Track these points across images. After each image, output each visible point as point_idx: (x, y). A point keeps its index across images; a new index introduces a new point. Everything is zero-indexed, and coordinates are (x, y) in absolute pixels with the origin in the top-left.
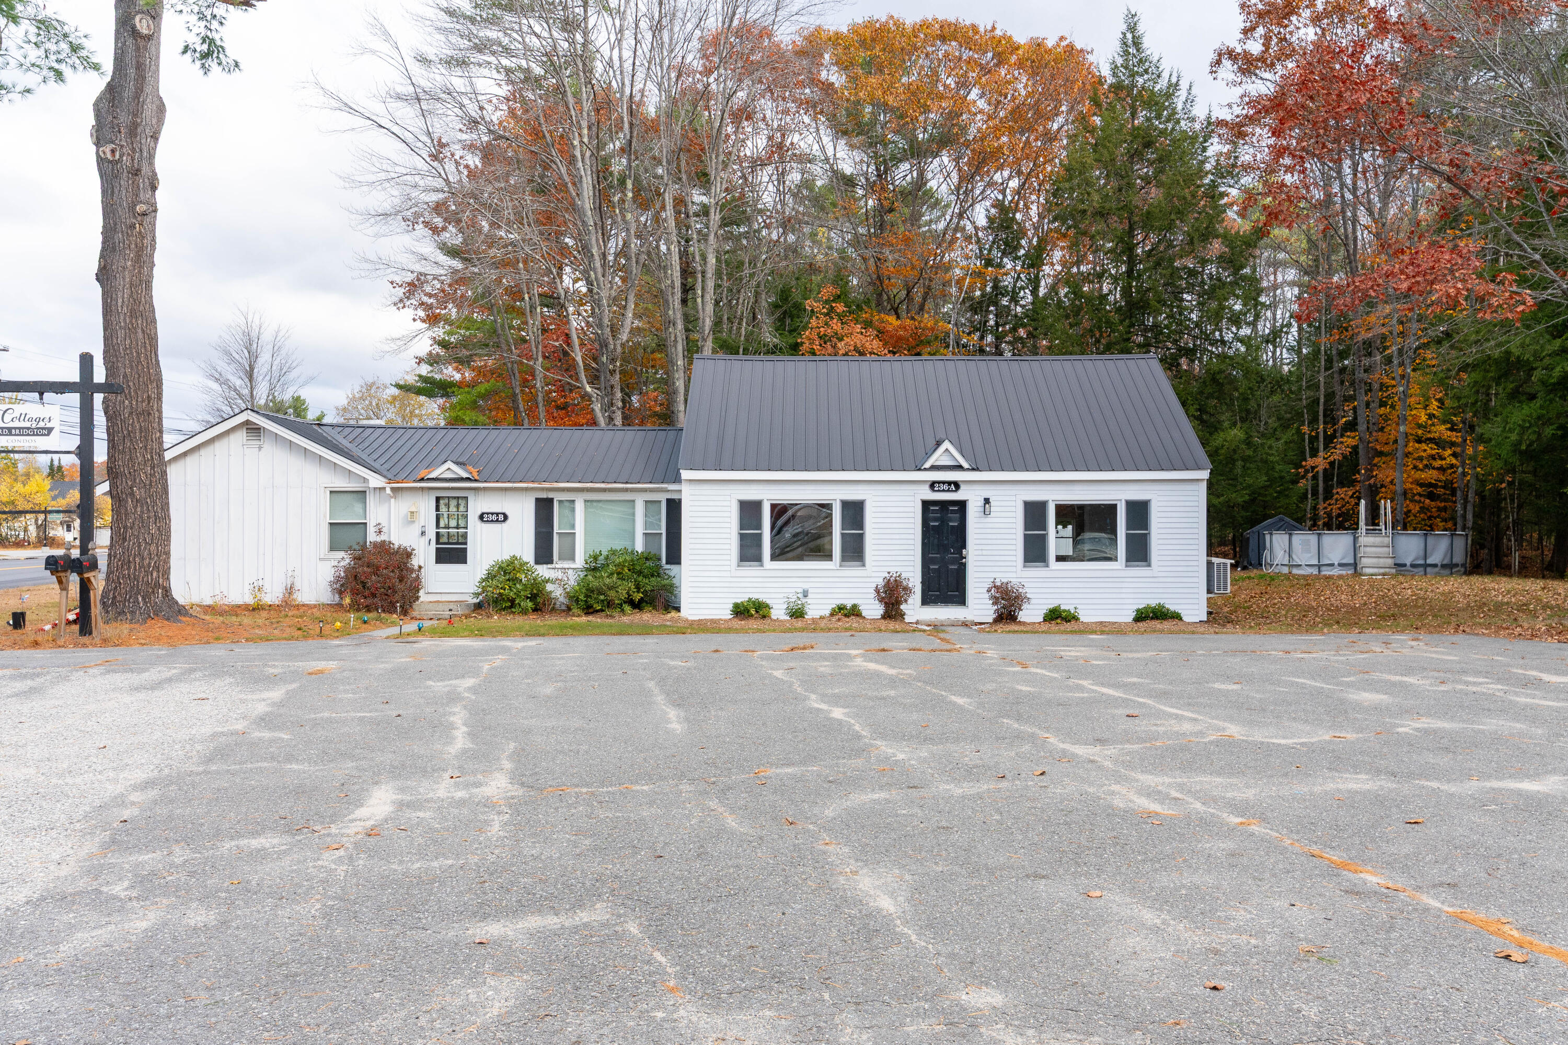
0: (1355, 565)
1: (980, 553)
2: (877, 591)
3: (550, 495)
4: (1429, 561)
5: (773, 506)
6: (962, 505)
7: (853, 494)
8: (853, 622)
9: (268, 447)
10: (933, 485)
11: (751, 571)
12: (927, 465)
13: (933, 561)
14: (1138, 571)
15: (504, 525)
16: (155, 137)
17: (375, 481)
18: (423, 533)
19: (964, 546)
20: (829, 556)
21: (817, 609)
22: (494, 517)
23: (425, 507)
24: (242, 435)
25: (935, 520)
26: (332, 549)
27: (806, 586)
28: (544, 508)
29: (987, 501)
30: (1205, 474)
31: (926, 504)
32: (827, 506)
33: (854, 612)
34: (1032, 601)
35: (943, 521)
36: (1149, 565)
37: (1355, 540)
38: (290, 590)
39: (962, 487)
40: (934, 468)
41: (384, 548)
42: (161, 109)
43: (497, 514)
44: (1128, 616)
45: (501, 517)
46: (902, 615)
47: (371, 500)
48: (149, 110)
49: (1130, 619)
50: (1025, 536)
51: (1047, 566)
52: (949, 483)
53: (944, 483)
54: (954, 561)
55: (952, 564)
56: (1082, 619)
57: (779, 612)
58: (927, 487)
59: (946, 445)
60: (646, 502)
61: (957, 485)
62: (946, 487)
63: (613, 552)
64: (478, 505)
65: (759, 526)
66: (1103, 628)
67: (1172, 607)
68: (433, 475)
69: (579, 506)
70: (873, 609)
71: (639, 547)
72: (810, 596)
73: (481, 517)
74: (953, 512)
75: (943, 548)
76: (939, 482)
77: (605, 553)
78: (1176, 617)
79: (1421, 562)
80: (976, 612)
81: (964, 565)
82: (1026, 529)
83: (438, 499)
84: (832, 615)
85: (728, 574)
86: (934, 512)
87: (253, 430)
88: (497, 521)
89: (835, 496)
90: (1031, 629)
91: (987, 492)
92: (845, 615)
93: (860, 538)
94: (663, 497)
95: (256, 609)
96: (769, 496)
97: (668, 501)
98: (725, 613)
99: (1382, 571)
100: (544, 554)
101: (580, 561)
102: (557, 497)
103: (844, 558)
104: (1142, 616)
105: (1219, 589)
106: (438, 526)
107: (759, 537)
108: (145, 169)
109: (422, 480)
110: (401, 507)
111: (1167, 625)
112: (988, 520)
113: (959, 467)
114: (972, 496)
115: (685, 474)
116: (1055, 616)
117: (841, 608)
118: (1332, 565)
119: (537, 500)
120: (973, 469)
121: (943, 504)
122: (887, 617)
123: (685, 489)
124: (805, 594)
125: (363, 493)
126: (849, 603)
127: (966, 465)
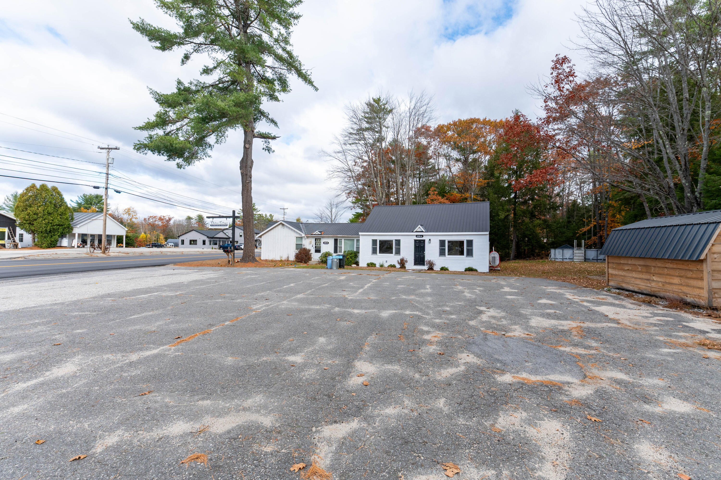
0: (573, 259)
1: (428, 252)
2: (399, 262)
5: (380, 241)
6: (424, 241)
7: (398, 238)
8: (393, 269)
9: (286, 229)
10: (416, 236)
11: (374, 256)
13: (417, 254)
14: (469, 258)
15: (328, 245)
16: (251, 168)
17: (304, 235)
18: (312, 246)
19: (424, 251)
20: (392, 253)
21: (386, 265)
23: (313, 241)
24: (281, 226)
25: (417, 244)
26: (296, 249)
27: (387, 260)
28: (336, 241)
29: (430, 240)
30: (488, 233)
31: (415, 241)
32: (392, 241)
33: (394, 266)
34: (438, 265)
35: (419, 245)
36: (473, 257)
37: (573, 251)
38: (288, 258)
39: (424, 236)
40: (416, 232)
41: (305, 249)
42: (252, 162)
45: (327, 243)
46: (405, 268)
47: (303, 239)
48: (249, 163)
49: (463, 271)
50: (440, 249)
51: (444, 256)
54: (422, 255)
56: (450, 270)
57: (378, 266)
59: (419, 226)
60: (357, 240)
61: (423, 236)
62: (420, 236)
63: (349, 251)
64: (323, 240)
65: (377, 246)
66: (455, 273)
67: (474, 267)
68: (314, 234)
69: (343, 241)
70: (398, 266)
71: (355, 250)
72: (388, 262)
73: (324, 243)
74: (422, 242)
75: (419, 251)
76: (418, 235)
78: (476, 270)
79: (596, 258)
80: (426, 267)
81: (425, 256)
82: (440, 247)
83: (315, 239)
84: (389, 267)
85: (369, 256)
86: (417, 242)
87: (283, 225)
89: (394, 238)
90: (437, 272)
91: (429, 238)
92: (392, 267)
93: (399, 249)
95: (281, 261)
96: (379, 238)
98: (366, 266)
99: (580, 260)
100: (336, 251)
101: (343, 253)
102: (338, 238)
103: (395, 254)
104: (467, 270)
106: (315, 245)
107: (376, 248)
108: (248, 174)
109: (312, 235)
110: (308, 241)
111: (474, 273)
112: (430, 245)
113: (422, 232)
114: (426, 239)
115: (360, 233)
116: (443, 269)
117: (391, 265)
118: (567, 259)
119: (335, 239)
120: (426, 232)
121: (420, 241)
122: (401, 268)
123: (361, 237)
124: (386, 262)
125: (302, 238)
126: (393, 264)
127: (424, 231)
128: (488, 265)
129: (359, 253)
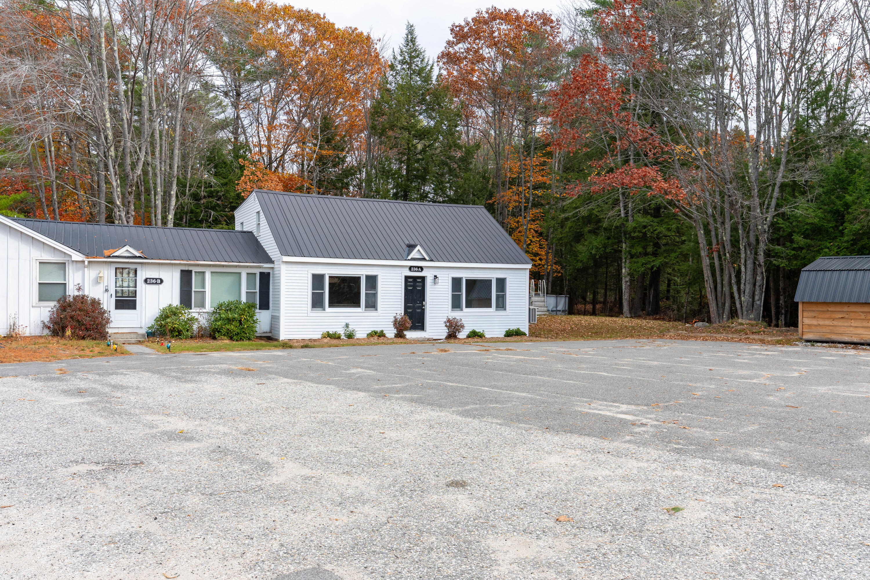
1: (432, 303)
3: (190, 268)
4: (558, 309)
5: (330, 277)
6: (423, 278)
7: (371, 272)
8: (382, 339)
10: (410, 268)
11: (318, 313)
12: (409, 258)
13: (409, 307)
14: (501, 313)
15: (161, 286)
17: (77, 256)
18: (107, 290)
19: (424, 300)
20: (359, 305)
21: (361, 334)
22: (154, 281)
23: (108, 274)
25: (411, 286)
26: (41, 299)
27: (347, 321)
28: (186, 276)
29: (436, 277)
30: (529, 266)
31: (407, 278)
32: (359, 278)
33: (381, 335)
34: (464, 328)
35: (414, 287)
36: (506, 310)
39: (424, 269)
40: (412, 259)
41: (82, 299)
43: (156, 279)
44: (501, 334)
45: (159, 281)
46: (405, 336)
47: (70, 270)
49: (502, 336)
50: (453, 295)
51: (463, 310)
52: (418, 267)
53: (416, 267)
54: (419, 308)
55: (418, 309)
56: (487, 336)
57: (342, 336)
58: (408, 269)
59: (418, 247)
60: (248, 274)
61: (422, 268)
62: (417, 269)
63: (230, 303)
64: (143, 274)
65: (323, 288)
66: (495, 340)
68: (115, 254)
69: (208, 276)
71: (244, 299)
72: (350, 326)
73: (146, 281)
74: (419, 282)
75: (414, 301)
76: (413, 267)
78: (524, 334)
79: (555, 309)
80: (430, 334)
81: (424, 309)
82: (452, 292)
83: (116, 269)
84: (370, 336)
85: (306, 315)
86: (410, 282)
88: (156, 283)
89: (362, 272)
90: (464, 342)
91: (437, 272)
92: (377, 336)
93: (375, 295)
94: (257, 271)
96: (328, 272)
97: (261, 274)
100: (186, 303)
101: (209, 307)
102: (194, 269)
103: (367, 306)
104: (509, 334)
105: (532, 321)
106: (116, 287)
107: (322, 295)
109: (109, 257)
110: (91, 273)
112: (436, 287)
113: (424, 259)
114: (428, 274)
115: (284, 258)
116: (474, 335)
117: (374, 332)
119: (182, 271)
120: (431, 261)
121: (415, 278)
122: (398, 336)
123: (278, 266)
124: (347, 326)
125: (63, 265)
126: (379, 330)
127: (427, 258)
128: (527, 324)
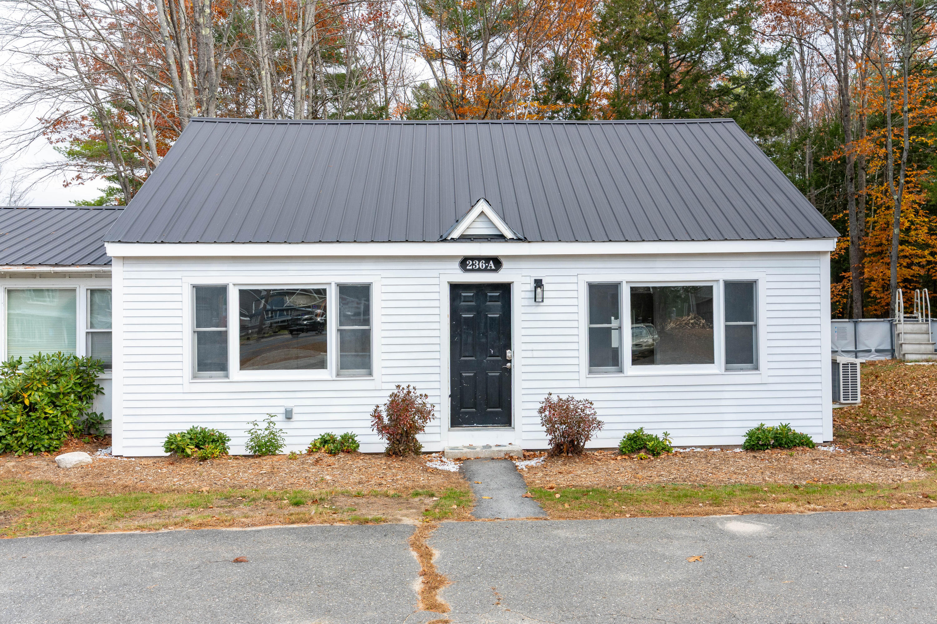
0: (892, 351)
1: (529, 354)
2: (377, 415)
5: (244, 294)
6: (505, 289)
7: (354, 276)
10: (464, 262)
11: (212, 384)
12: (456, 234)
13: (467, 366)
14: (743, 377)
19: (508, 346)
20: (321, 363)
25: (469, 310)
27: (289, 404)
29: (539, 283)
30: (829, 245)
31: (455, 288)
32: (322, 293)
33: (347, 446)
34: (605, 427)
35: (480, 312)
36: (757, 368)
37: (892, 326)
39: (505, 264)
40: (465, 238)
46: (417, 450)
49: (738, 446)
50: (591, 330)
51: (621, 371)
52: (487, 259)
53: (479, 258)
54: (494, 366)
55: (493, 370)
56: (676, 449)
57: (238, 447)
58: (456, 265)
59: (482, 206)
60: (93, 292)
61: (497, 262)
62: (482, 265)
63: (39, 359)
65: (224, 322)
70: (374, 443)
71: (81, 352)
72: (295, 417)
74: (493, 299)
75: (478, 350)
76: (473, 258)
77: (26, 360)
78: (807, 443)
80: (525, 436)
81: (509, 371)
82: (591, 322)
84: (310, 452)
85: (179, 389)
86: (466, 299)
89: (330, 278)
91: (539, 271)
92: (332, 453)
93: (365, 337)
96: (236, 279)
98: (159, 450)
99: (925, 357)
103: (343, 365)
104: (759, 443)
105: (846, 398)
107: (223, 337)
111: (802, 460)
112: (540, 309)
113: (501, 238)
114: (518, 277)
115: (113, 251)
116: (636, 445)
117: (328, 440)
118: (869, 351)
120: (519, 240)
121: (481, 289)
122: (392, 453)
123: (116, 269)
124: (289, 415)
126: (338, 434)
127: (509, 234)
128: (828, 406)
129: (108, 366)
